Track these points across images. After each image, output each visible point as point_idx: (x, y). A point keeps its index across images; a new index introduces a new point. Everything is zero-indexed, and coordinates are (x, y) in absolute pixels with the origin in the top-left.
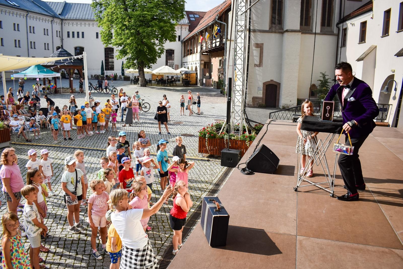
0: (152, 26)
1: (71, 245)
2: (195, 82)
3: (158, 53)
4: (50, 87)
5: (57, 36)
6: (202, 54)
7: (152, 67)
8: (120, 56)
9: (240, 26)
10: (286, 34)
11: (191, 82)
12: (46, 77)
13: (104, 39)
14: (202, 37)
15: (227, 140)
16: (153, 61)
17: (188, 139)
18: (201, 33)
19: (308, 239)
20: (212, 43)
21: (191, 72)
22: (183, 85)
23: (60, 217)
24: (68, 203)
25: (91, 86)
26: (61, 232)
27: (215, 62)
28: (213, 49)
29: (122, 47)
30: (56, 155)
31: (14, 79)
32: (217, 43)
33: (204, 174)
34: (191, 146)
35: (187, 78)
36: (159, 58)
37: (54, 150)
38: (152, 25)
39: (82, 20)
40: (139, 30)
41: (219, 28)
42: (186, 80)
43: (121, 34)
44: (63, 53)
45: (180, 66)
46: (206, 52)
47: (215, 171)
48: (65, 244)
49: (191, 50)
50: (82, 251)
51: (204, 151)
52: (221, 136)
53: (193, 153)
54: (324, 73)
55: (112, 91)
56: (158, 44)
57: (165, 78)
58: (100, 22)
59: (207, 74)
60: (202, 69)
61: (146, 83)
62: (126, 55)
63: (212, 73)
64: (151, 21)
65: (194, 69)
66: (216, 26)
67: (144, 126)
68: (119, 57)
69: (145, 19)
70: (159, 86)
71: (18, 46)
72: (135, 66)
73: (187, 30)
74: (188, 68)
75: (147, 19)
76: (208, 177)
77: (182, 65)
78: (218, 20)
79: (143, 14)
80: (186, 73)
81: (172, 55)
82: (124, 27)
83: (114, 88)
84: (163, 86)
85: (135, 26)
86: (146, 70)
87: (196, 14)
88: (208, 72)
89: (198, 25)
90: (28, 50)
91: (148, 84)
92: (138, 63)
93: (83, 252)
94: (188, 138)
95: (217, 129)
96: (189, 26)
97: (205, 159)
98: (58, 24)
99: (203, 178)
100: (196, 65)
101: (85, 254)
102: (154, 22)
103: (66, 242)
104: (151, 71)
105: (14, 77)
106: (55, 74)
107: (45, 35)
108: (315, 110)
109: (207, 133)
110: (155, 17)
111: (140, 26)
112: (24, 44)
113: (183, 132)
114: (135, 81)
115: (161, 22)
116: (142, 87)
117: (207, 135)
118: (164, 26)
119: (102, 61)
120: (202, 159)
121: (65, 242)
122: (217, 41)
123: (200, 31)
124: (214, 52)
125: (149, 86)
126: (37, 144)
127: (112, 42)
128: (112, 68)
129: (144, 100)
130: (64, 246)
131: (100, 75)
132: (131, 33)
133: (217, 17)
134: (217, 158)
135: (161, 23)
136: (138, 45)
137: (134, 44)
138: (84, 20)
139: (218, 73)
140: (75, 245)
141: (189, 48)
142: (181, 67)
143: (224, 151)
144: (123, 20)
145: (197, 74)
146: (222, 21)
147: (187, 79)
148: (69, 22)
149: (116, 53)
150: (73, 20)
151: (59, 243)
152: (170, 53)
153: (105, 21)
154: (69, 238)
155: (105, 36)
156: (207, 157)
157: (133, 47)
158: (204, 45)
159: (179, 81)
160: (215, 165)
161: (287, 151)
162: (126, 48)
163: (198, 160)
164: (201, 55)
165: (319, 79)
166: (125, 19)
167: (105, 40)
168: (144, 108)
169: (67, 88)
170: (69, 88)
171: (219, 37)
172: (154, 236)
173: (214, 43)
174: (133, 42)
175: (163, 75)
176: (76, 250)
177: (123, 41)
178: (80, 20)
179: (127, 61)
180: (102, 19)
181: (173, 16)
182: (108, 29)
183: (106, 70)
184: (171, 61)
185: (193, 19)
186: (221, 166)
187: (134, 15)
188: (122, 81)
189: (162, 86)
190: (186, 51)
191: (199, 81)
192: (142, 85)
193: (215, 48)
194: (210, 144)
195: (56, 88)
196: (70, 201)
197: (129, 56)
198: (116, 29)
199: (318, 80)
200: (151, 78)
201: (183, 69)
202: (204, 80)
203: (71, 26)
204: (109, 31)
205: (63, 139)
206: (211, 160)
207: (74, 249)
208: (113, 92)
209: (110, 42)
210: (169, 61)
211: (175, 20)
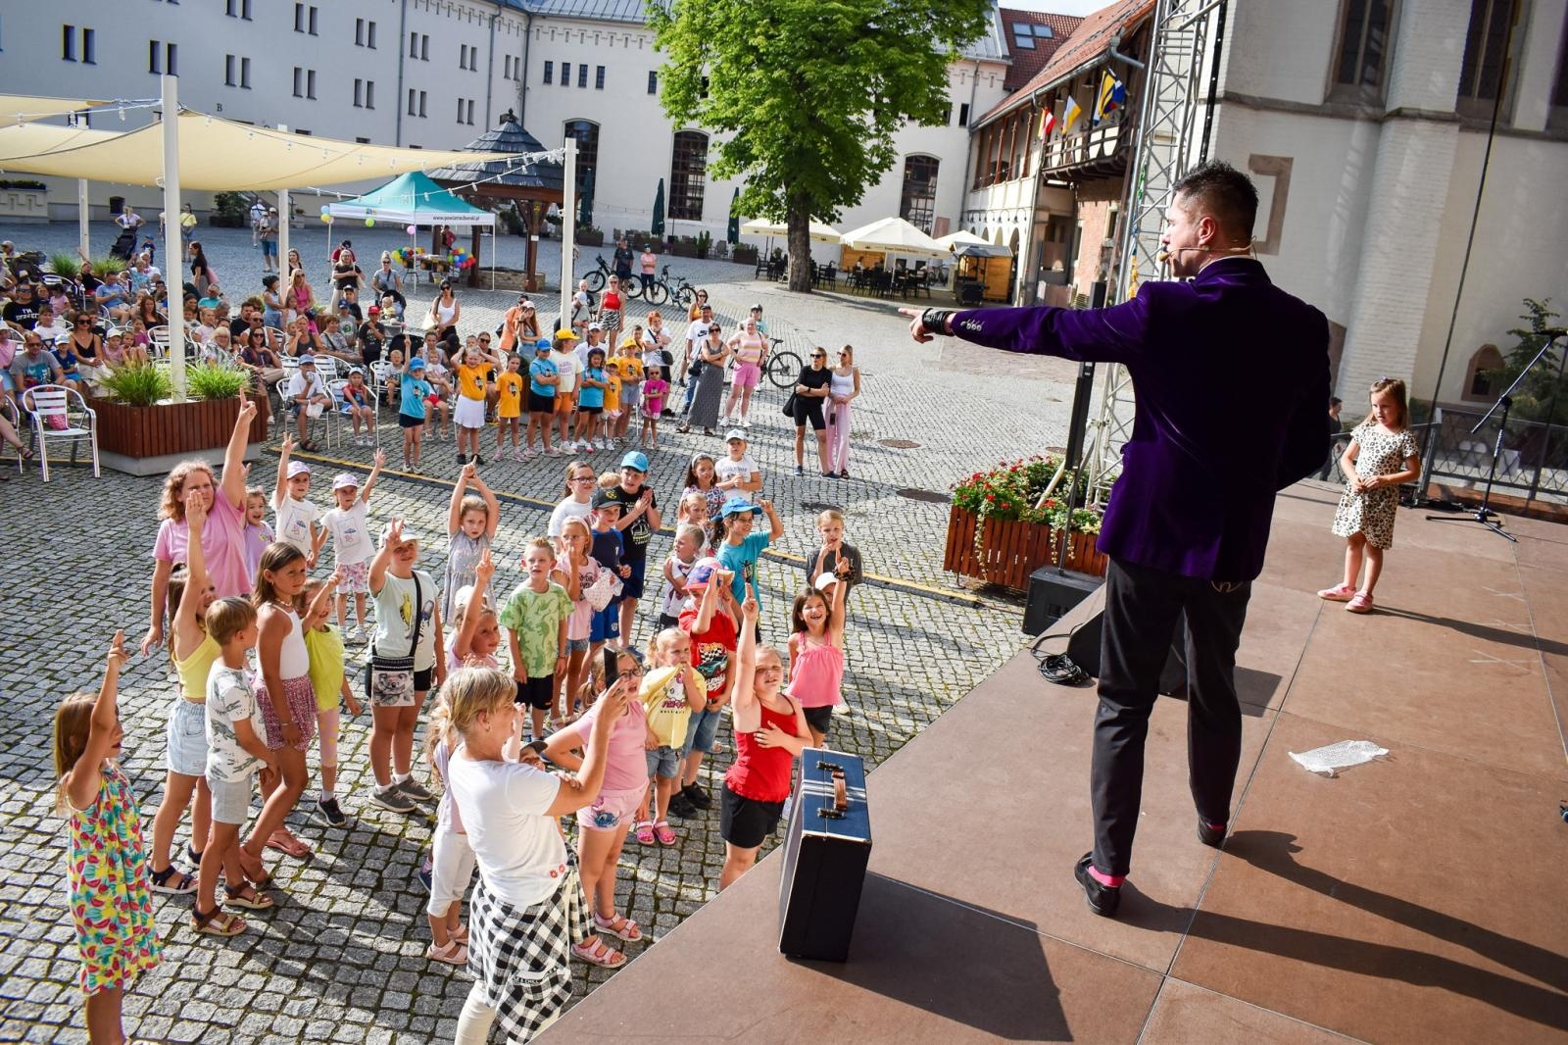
0: (856, 60)
1: (368, 851)
2: (1003, 292)
3: (871, 166)
4: (454, 262)
5: (506, 77)
6: (1046, 184)
7: (841, 218)
8: (726, 169)
9: (1171, 74)
10: (1393, 128)
11: (989, 292)
12: (443, 223)
13: (672, 97)
14: (1050, 117)
15: (1060, 533)
16: (850, 194)
17: (919, 511)
18: (1051, 99)
19: (1211, 999)
20: (1087, 144)
21: (992, 253)
22: (957, 300)
23: (357, 740)
24: (378, 698)
25: (603, 272)
26: (347, 797)
27: (1094, 218)
28: (1090, 168)
29: (734, 134)
30: (411, 511)
31: (332, 221)
32: (1106, 144)
33: (946, 655)
34: (925, 541)
35: (973, 274)
36: (871, 185)
37: (412, 492)
38: (856, 53)
39: (602, 21)
40: (804, 72)
41: (1118, 84)
42: (967, 283)
43: (735, 81)
44: (513, 139)
45: (954, 222)
46: (1062, 176)
47: (993, 651)
48: (346, 842)
49: (1004, 165)
50: (401, 879)
51: (966, 567)
52: (1040, 516)
53: (927, 568)
54: (1539, 303)
55: (678, 297)
56: (872, 131)
57: (891, 266)
58: (662, 32)
59: (1058, 266)
60: (1038, 243)
61: (813, 279)
62: (748, 163)
63: (1076, 264)
64: (855, 40)
65: (1006, 242)
66: (1108, 73)
67: (765, 441)
68: (719, 171)
69: (832, 31)
70: (863, 295)
71: (363, 101)
72: (778, 207)
73: (999, 85)
74: (985, 236)
75: (837, 31)
76: (959, 671)
77: (962, 219)
78: (1120, 49)
79: (823, 12)
80: (975, 256)
81: (928, 180)
82: (752, 57)
83: (686, 286)
84: (877, 297)
85: (791, 56)
86: (816, 227)
87: (1040, 24)
88: (1059, 258)
89: (1043, 66)
90: (399, 119)
91: (821, 281)
92: (790, 199)
93: (401, 882)
94: (922, 505)
95: (1032, 483)
96: (1009, 69)
97: (963, 597)
98: (513, 31)
99: (937, 670)
100: (1017, 225)
101: (405, 892)
102: (861, 45)
103: (353, 834)
104: (837, 234)
105: (335, 214)
106: (476, 215)
107: (463, 71)
108: (1469, 452)
109: (986, 495)
110: (872, 25)
111: (810, 55)
112: (385, 96)
113: (908, 481)
114: (775, 268)
115: (891, 45)
116: (794, 294)
117: (985, 502)
118: (902, 64)
119: (662, 180)
120: (954, 595)
121: (347, 836)
122: (1107, 136)
123: (1048, 93)
124: (1091, 179)
125: (824, 289)
126: (357, 465)
127: (701, 111)
128: (696, 213)
129: (781, 341)
130: (342, 851)
131: (646, 234)
132: (776, 82)
133: (1117, 40)
134: (1014, 599)
135: (891, 50)
136: (794, 129)
137: (778, 122)
138: (610, 22)
139: (1102, 262)
140: (380, 853)
141: (996, 158)
142: (960, 229)
143: (1044, 575)
144: (746, 29)
145: (1015, 259)
146: (1136, 58)
147: (975, 279)
148: (554, 24)
149: (714, 157)
150: (570, 18)
151: (326, 836)
152: (922, 170)
153: (678, 30)
154: (368, 820)
155: (677, 86)
156: (977, 592)
157: (773, 134)
158: (1057, 148)
159: (944, 281)
160: (1001, 625)
161: (1272, 611)
162: (749, 136)
163: (937, 597)
164: (1042, 188)
165: (1516, 328)
166: (754, 24)
167: (675, 102)
168: (777, 370)
169: (516, 272)
170: (521, 272)
171: (1117, 121)
172: (680, 868)
173: (1096, 143)
174: (777, 117)
175: (884, 254)
176: (381, 872)
177: (739, 112)
178: (597, 19)
179: (748, 186)
180: (670, 21)
181: (942, 22)
182: (688, 61)
183: (670, 216)
184: (922, 203)
185: (1028, 43)
186: (1022, 635)
187: (790, 11)
188: (726, 263)
189: (873, 297)
190: (984, 170)
191: (1022, 288)
192: (796, 283)
193: (1098, 164)
194: (993, 540)
195: (474, 266)
196: (387, 692)
197: (760, 168)
198: (719, 61)
199: (1510, 333)
200: (837, 260)
201: (965, 237)
202: (1042, 286)
203: (559, 39)
204: (693, 69)
205: (455, 457)
206: (989, 603)
207: (372, 866)
208: (681, 301)
209: (693, 112)
210: (914, 203)
211: (949, 41)
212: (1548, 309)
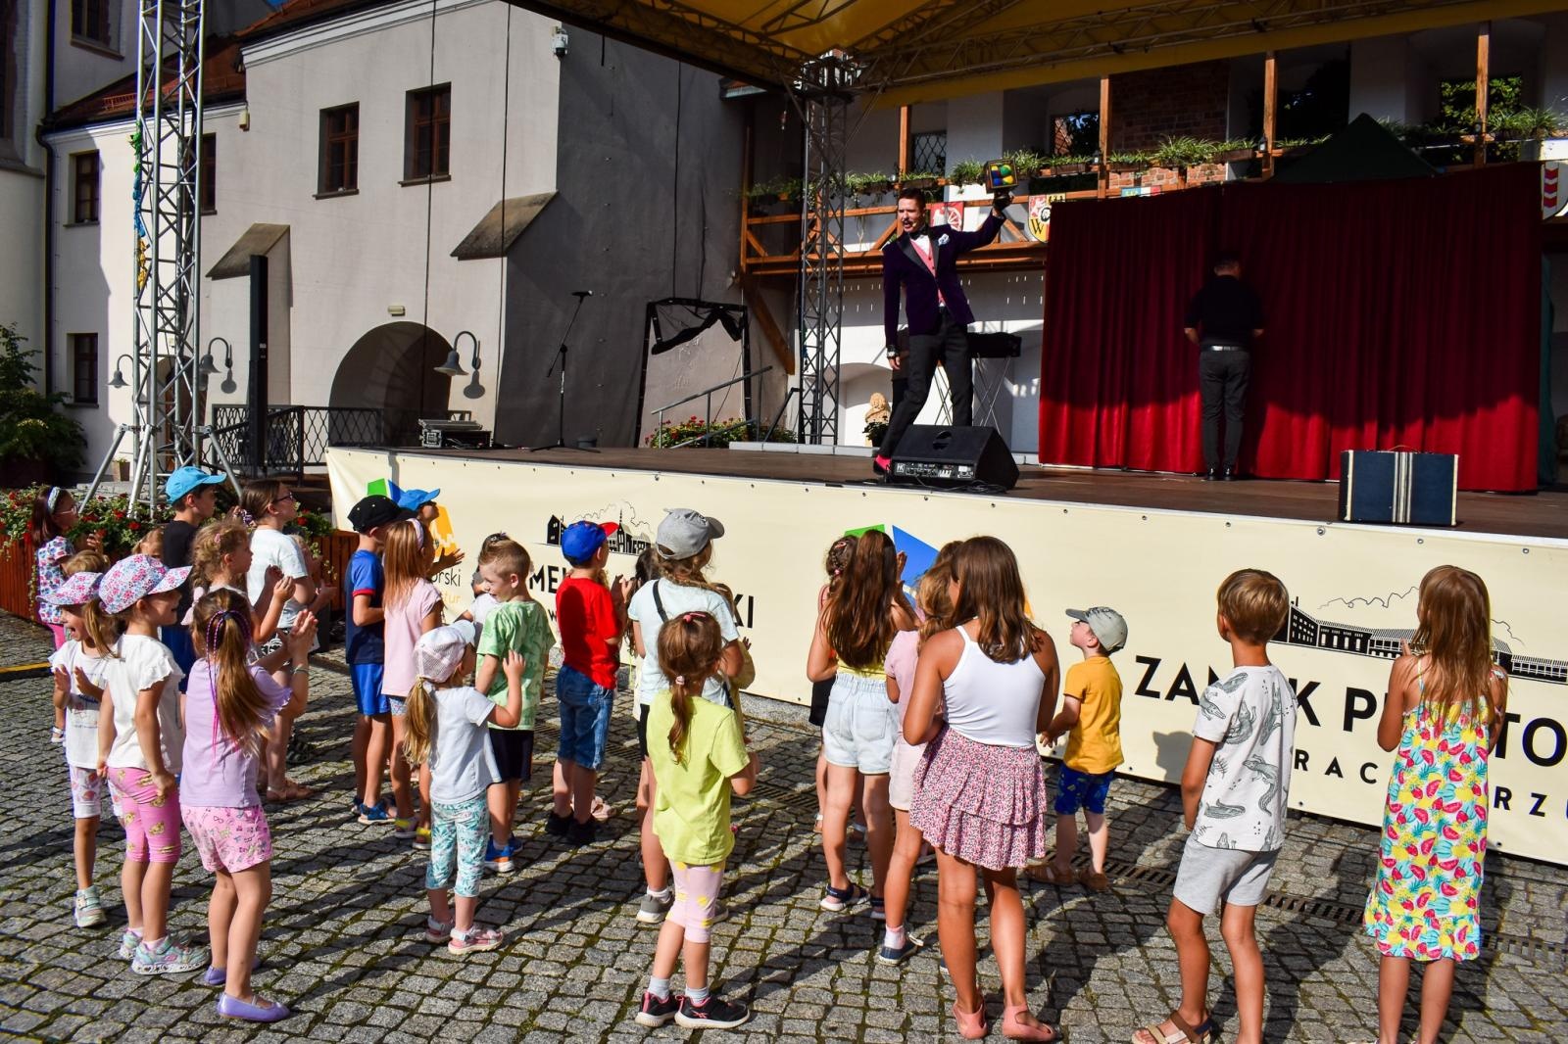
212: (18, 332)
